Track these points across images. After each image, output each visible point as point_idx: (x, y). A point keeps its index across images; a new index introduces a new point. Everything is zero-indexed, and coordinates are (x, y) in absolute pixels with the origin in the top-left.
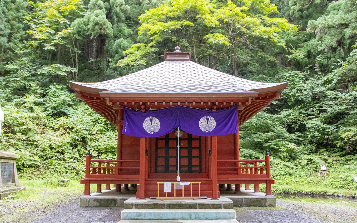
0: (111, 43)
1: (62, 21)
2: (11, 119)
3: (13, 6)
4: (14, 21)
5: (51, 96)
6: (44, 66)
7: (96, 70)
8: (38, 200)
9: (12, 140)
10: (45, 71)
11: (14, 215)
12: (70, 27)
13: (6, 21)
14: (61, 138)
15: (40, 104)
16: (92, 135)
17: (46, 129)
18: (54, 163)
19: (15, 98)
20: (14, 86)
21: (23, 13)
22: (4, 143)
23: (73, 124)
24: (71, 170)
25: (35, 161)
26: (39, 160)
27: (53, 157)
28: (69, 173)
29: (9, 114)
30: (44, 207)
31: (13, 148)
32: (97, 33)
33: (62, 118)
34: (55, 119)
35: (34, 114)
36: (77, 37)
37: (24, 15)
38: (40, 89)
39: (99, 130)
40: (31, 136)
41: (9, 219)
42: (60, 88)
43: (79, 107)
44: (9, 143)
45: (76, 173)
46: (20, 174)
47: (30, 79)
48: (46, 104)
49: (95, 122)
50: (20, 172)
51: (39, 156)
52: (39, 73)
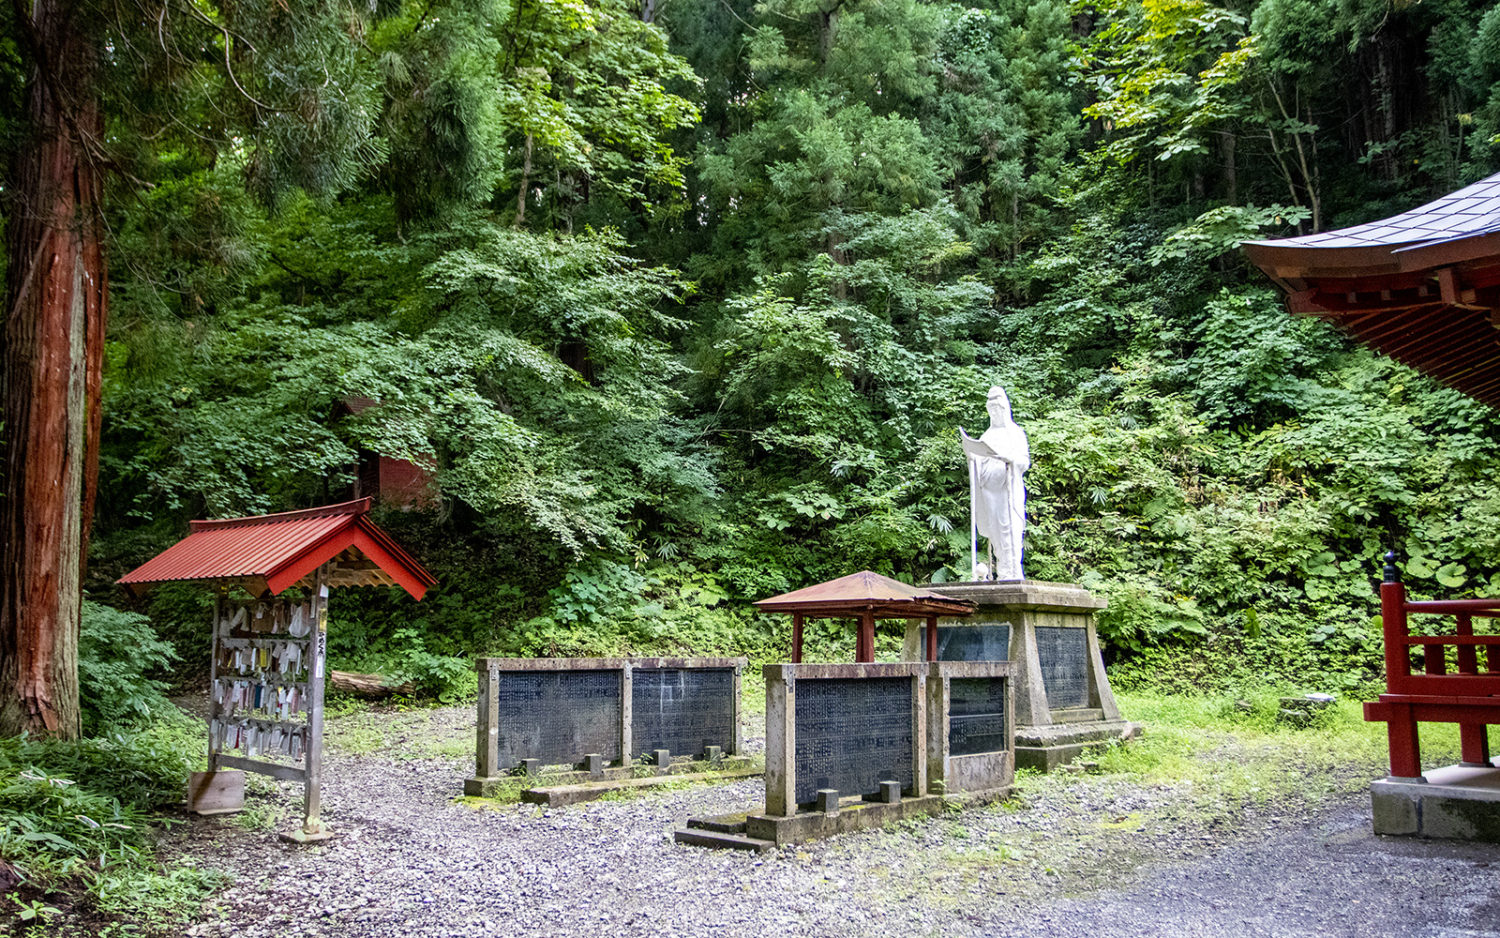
0: (1460, 40)
1: (1211, 19)
2: (1074, 460)
3: (1023, 35)
4: (1034, 92)
5: (1218, 347)
6: (1170, 229)
7: (1403, 189)
8: (1190, 783)
9: (1090, 542)
10: (1178, 248)
11: (1080, 844)
12: (1249, 34)
13: (1008, 100)
14: (1283, 518)
15: (1178, 386)
16: (1427, 489)
17: (1213, 485)
18: (1262, 626)
19: (1080, 380)
20: (1071, 334)
21: (1059, 48)
22: (1062, 553)
23: (1329, 448)
24: (1344, 653)
25: (1183, 617)
26: (1199, 614)
27: (1254, 599)
28: (1336, 667)
29: (1068, 444)
30: (1209, 817)
31: (1094, 570)
32: (1377, 17)
33: (1276, 432)
34: (1244, 439)
35: (1159, 429)
36: (1286, 64)
37: (1064, 57)
38: (1168, 323)
39: (1456, 464)
40: (1156, 520)
41: (1059, 858)
42: (1249, 303)
43: (1346, 372)
44: (1080, 554)
45: (1364, 665)
46: (1132, 673)
47: (1127, 292)
48: (1202, 383)
49: (1435, 428)
50: (1130, 665)
51: (1198, 596)
52: (1155, 262)
